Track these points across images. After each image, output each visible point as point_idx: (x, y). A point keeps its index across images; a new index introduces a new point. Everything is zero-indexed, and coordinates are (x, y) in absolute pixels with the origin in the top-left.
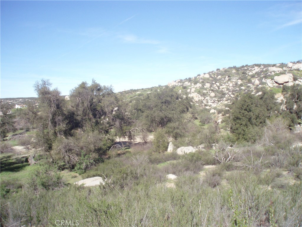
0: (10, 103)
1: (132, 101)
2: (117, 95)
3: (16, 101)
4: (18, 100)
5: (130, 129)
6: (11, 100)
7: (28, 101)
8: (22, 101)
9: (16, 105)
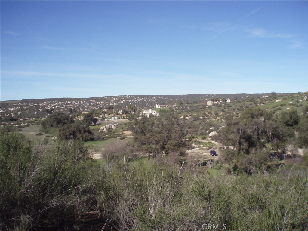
0: (145, 101)
1: (276, 112)
2: (257, 101)
3: (151, 99)
4: (152, 98)
5: (285, 146)
6: (145, 98)
7: (162, 98)
8: (156, 99)
9: (156, 105)
